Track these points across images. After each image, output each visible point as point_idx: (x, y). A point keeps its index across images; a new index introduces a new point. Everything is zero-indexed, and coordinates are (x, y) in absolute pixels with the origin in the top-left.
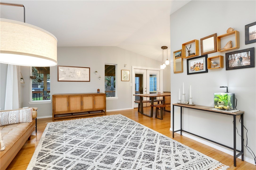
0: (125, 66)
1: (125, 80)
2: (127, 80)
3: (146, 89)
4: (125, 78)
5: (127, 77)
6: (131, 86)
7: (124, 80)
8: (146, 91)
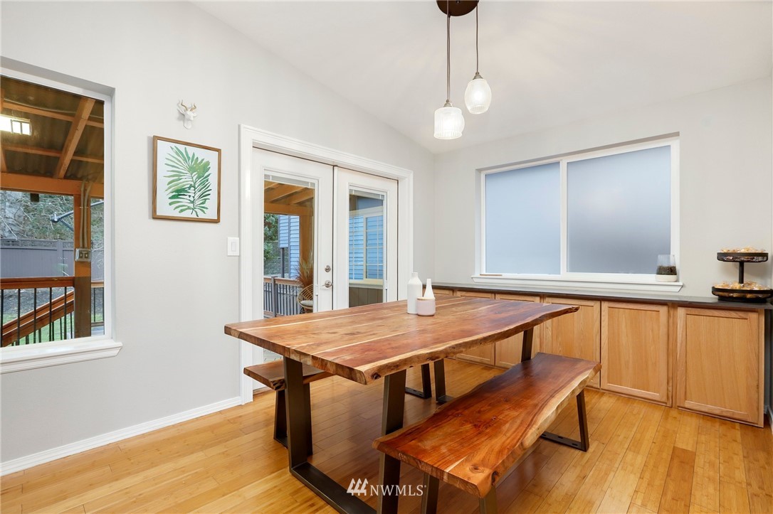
0: (182, 116)
1: (187, 214)
2: (201, 215)
3: (327, 270)
4: (184, 201)
5: (204, 196)
6: (230, 253)
7: (176, 214)
8: (327, 286)
